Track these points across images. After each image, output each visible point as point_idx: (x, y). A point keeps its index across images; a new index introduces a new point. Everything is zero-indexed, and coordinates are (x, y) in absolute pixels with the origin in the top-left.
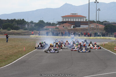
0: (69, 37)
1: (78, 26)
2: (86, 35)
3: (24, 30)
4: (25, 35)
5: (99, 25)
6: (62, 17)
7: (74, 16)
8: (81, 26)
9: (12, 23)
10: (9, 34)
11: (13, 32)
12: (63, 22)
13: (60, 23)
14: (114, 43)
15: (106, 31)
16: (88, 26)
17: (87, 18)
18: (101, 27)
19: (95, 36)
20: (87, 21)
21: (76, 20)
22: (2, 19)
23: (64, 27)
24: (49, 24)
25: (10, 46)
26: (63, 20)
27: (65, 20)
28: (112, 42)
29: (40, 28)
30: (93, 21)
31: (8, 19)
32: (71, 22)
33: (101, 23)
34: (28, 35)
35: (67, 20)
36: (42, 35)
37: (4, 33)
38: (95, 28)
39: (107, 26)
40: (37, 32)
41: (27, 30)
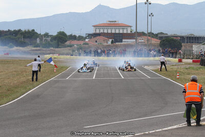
1: (118, 40)
3: (35, 47)
5: (152, 39)
6: (94, 26)
7: (112, 24)
8: (123, 40)
10: (10, 54)
12: (95, 35)
13: (91, 36)
14: (176, 67)
16: (134, 40)
17: (134, 28)
18: (156, 41)
20: (133, 32)
21: (115, 30)
23: (96, 42)
24: (73, 37)
25: (14, 73)
26: (96, 30)
27: (98, 31)
29: (60, 43)
30: (143, 32)
32: (108, 33)
33: (155, 36)
34: (41, 54)
35: (102, 31)
36: (63, 54)
37: (4, 51)
38: (146, 43)
39: (164, 41)
40: (54, 51)
41: (39, 47)
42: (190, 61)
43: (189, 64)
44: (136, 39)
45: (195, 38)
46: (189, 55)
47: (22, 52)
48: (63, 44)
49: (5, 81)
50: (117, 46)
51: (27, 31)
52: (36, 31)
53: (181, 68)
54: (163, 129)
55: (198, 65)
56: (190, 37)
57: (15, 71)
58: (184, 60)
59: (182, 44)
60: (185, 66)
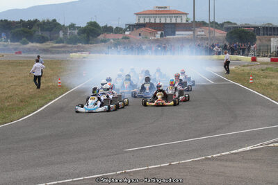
1: (170, 32)
3: (57, 43)
4: (59, 53)
5: (216, 30)
6: (137, 14)
7: (162, 11)
8: (177, 33)
9: (30, 28)
11: (33, 46)
12: (139, 26)
13: (132, 27)
14: (246, 68)
16: (191, 33)
18: (220, 34)
20: (190, 22)
21: (166, 20)
22: (11, 18)
23: (140, 35)
24: (108, 29)
26: (139, 20)
27: (142, 21)
28: (244, 66)
29: (91, 37)
30: (203, 22)
32: (155, 24)
33: (220, 26)
34: (64, 52)
35: (147, 20)
36: (95, 52)
37: (15, 49)
38: (208, 36)
39: (231, 33)
40: (83, 47)
41: (63, 43)
42: (268, 59)
43: (267, 63)
44: (194, 31)
45: (274, 28)
46: (265, 51)
47: (40, 50)
48: (95, 39)
49: (17, 89)
50: (168, 41)
51: (46, 21)
52: (57, 21)
53: (256, 69)
54: (232, 152)
55: (277, 66)
56: (267, 28)
58: (259, 59)
59: (257, 37)
60: (260, 67)
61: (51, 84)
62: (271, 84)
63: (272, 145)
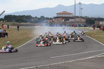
0: (61, 28)
1: (67, 20)
2: (73, 26)
3: (31, 23)
4: (31, 26)
5: (82, 19)
6: (57, 14)
7: (65, 13)
8: (70, 20)
9: (22, 18)
10: (20, 26)
11: (23, 24)
12: (57, 17)
13: (55, 18)
14: (92, 31)
15: (87, 24)
16: (74, 20)
17: (74, 15)
18: (83, 20)
19: (79, 27)
20: (74, 16)
21: (66, 16)
22: (16, 15)
23: (58, 20)
24: (47, 19)
27: (58, 16)
28: (91, 31)
29: (42, 21)
30: (78, 16)
31: (19, 15)
32: (63, 17)
33: (83, 18)
34: (33, 26)
35: (60, 16)
37: (17, 25)
38: (79, 21)
39: (87, 20)
40: (39, 24)
43: (98, 30)
45: (101, 19)
47: (25, 25)
50: (67, 22)
52: (31, 16)
53: (94, 32)
55: (102, 31)
56: (99, 19)
57: (22, 33)
58: (96, 29)
59: (95, 21)
60: (96, 31)
61: (28, 36)
62: (99, 37)
63: (98, 56)
